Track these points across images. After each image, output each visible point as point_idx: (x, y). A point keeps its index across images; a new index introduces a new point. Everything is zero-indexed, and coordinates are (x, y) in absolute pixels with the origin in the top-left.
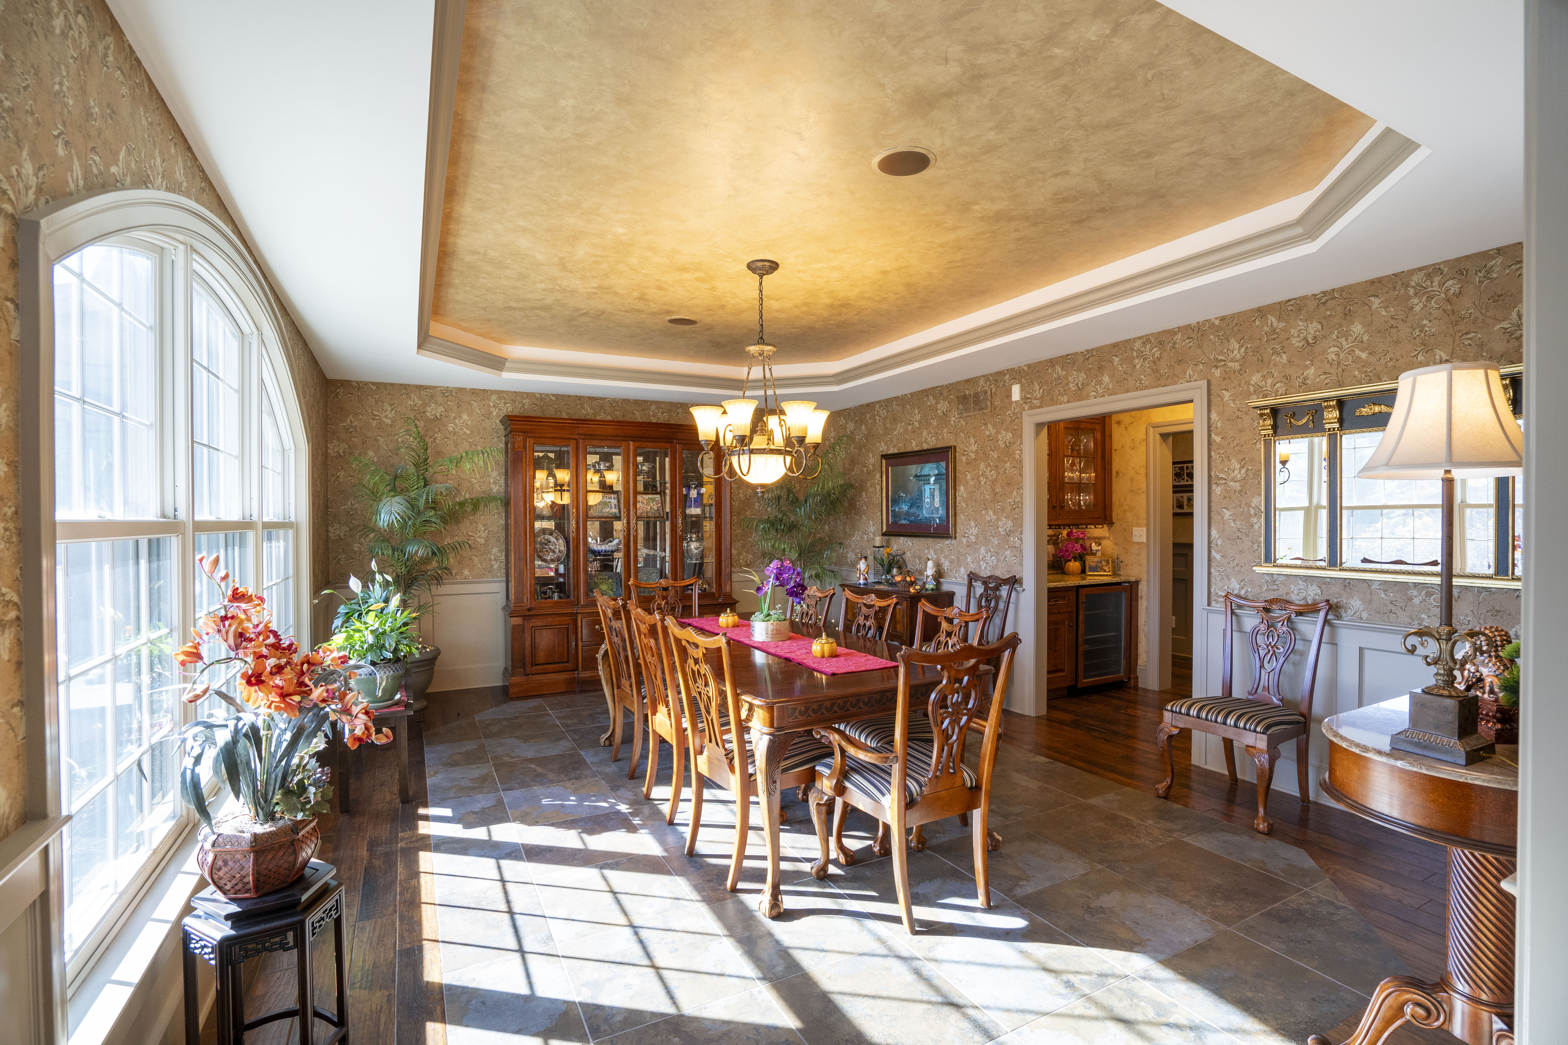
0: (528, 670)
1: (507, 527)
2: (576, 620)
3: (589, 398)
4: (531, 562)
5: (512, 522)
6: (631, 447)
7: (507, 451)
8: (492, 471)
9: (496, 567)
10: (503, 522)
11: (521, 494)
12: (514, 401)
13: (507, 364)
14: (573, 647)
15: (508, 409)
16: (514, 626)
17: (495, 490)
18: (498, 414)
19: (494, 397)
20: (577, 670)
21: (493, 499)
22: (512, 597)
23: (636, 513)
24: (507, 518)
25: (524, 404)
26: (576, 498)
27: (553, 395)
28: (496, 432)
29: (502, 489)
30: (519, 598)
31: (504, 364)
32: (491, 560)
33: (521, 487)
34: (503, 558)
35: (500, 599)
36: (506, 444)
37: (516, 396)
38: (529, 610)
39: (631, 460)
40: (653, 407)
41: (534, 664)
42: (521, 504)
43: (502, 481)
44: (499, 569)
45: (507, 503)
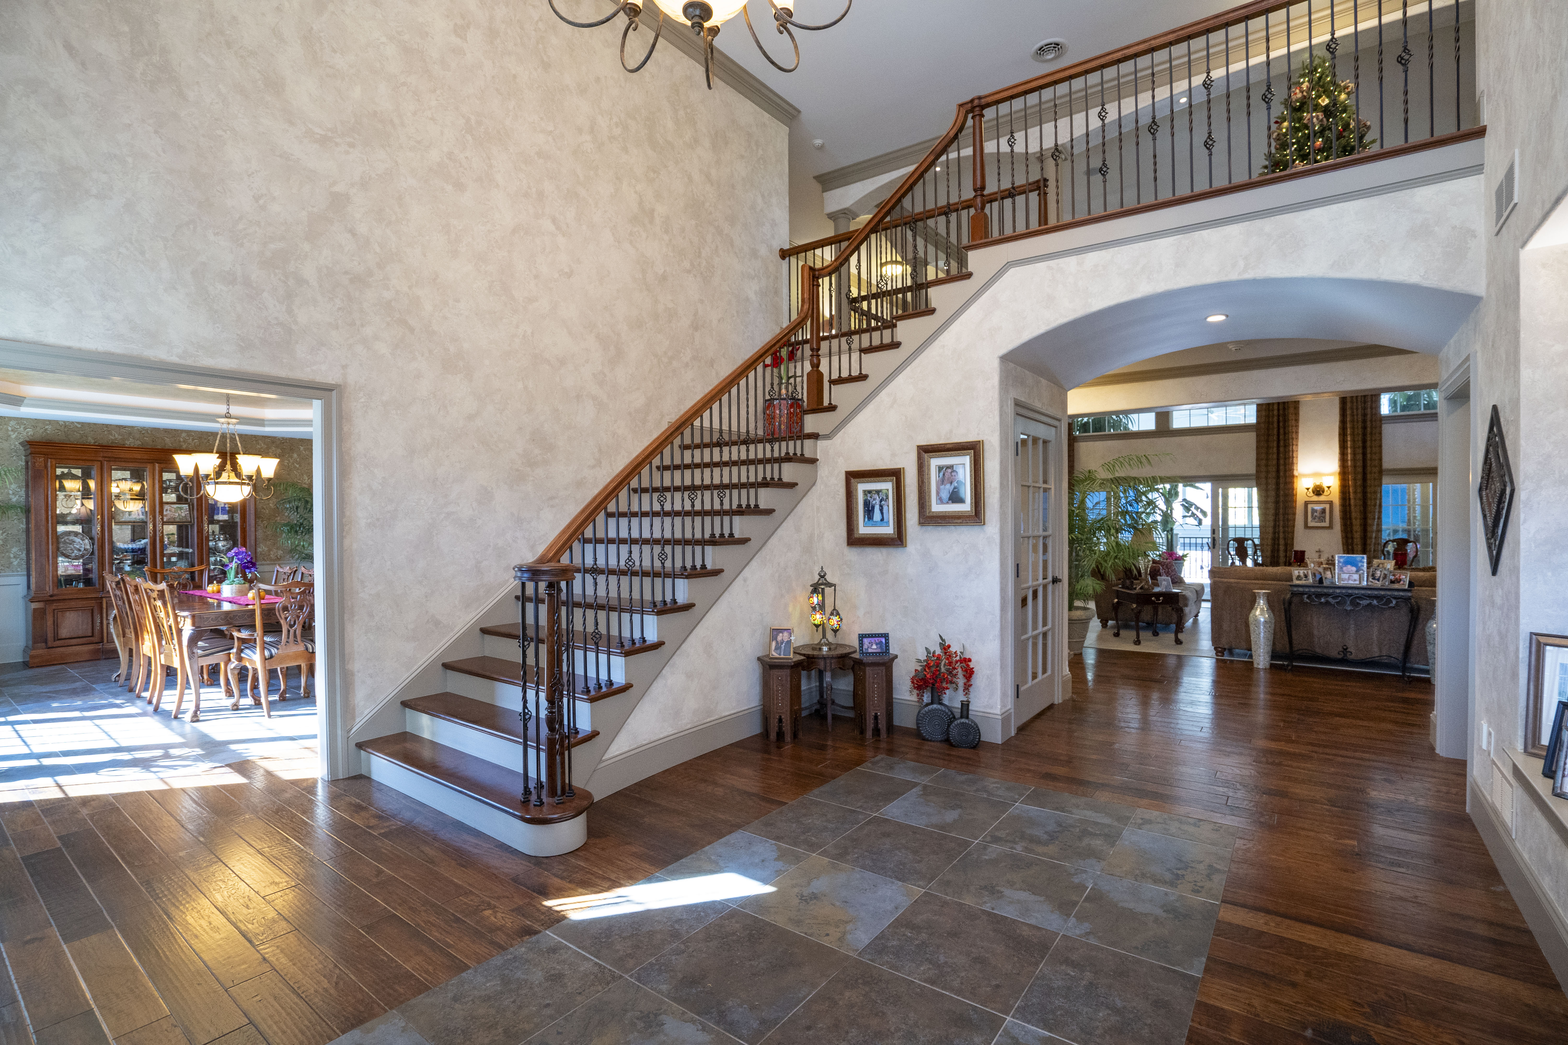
0: (50, 644)
1: (28, 531)
2: (101, 603)
3: (117, 426)
4: (53, 558)
5: (32, 526)
6: (157, 468)
7: (27, 468)
8: (11, 483)
9: (15, 563)
10: (24, 527)
11: (43, 504)
12: (35, 427)
13: (25, 401)
14: (98, 624)
15: (28, 433)
16: (35, 610)
17: (14, 500)
18: (17, 438)
19: (12, 423)
20: (102, 641)
21: (13, 507)
22: (33, 586)
23: (162, 519)
24: (28, 523)
25: (46, 430)
26: (100, 505)
27: (78, 423)
28: (16, 452)
29: (23, 499)
30: (40, 588)
31: (23, 401)
32: (10, 557)
33: (42, 497)
34: (24, 556)
35: (22, 590)
36: (27, 462)
37: (36, 422)
38: (51, 596)
39: (157, 477)
40: (184, 435)
41: (56, 638)
42: (43, 512)
43: (23, 493)
44: (19, 565)
45: (27, 511)
